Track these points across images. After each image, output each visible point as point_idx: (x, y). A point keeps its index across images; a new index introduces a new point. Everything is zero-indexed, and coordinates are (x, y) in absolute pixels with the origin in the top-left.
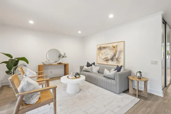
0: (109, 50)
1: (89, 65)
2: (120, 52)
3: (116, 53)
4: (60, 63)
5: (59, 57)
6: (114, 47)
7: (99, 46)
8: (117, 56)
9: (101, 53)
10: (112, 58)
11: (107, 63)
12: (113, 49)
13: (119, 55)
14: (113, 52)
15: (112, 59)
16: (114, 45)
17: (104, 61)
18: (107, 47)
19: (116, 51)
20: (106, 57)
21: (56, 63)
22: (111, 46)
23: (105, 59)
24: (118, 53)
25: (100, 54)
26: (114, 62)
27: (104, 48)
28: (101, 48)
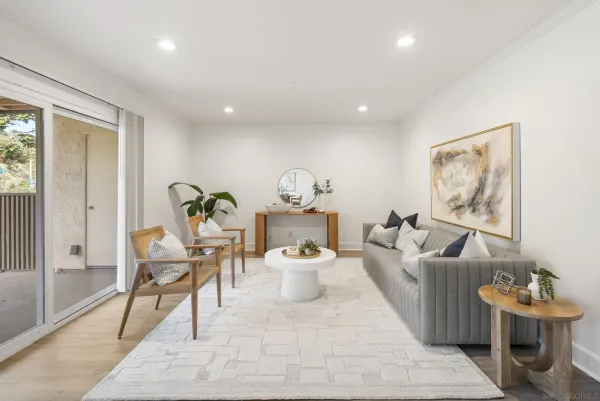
0: (464, 166)
2: (499, 174)
3: (486, 180)
6: (479, 153)
7: (435, 151)
8: (488, 192)
9: (442, 178)
10: (473, 199)
11: (459, 218)
12: (474, 162)
13: (497, 185)
14: (477, 173)
15: (473, 204)
16: (480, 142)
17: (449, 209)
18: (458, 154)
19: (486, 171)
20: (455, 193)
21: (301, 211)
22: (469, 149)
23: (452, 204)
24: (491, 177)
25: (440, 183)
26: (479, 216)
27: (451, 156)
28: (441, 160)
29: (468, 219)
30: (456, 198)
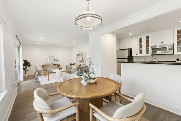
1: (71, 64)
4: (55, 64)
5: (55, 60)
8: (83, 60)
9: (78, 58)
16: (82, 53)
19: (83, 57)
21: (53, 64)
27: (79, 55)
28: (78, 55)
29: (81, 63)
30: (80, 61)
